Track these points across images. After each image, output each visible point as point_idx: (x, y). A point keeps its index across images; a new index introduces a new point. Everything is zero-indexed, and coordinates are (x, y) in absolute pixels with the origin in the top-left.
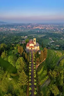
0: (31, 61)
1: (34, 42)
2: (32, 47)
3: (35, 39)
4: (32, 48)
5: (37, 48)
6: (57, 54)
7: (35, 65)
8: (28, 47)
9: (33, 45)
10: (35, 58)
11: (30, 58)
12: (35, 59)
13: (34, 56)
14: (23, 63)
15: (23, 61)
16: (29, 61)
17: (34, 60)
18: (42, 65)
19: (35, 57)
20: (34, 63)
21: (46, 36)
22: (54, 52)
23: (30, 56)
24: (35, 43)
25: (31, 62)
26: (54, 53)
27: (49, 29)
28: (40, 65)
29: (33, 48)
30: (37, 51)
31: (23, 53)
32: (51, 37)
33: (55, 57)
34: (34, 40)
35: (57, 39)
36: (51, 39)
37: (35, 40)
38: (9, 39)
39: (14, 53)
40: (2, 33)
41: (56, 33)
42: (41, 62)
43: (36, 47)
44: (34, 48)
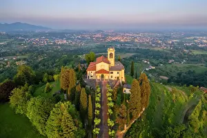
0: (99, 117)
1: (109, 59)
2: (103, 71)
3: (111, 51)
4: (102, 76)
5: (120, 75)
6: (174, 95)
7: (112, 128)
8: (90, 73)
9: (106, 67)
10: (111, 104)
11: (98, 105)
12: (112, 109)
13: (110, 99)
14: (71, 124)
15: (69, 116)
16: (94, 116)
17: (110, 111)
18: (138, 129)
19: (113, 101)
20: (111, 123)
21: (135, 56)
22: (165, 88)
23: (98, 99)
24: (112, 61)
25: (99, 121)
26: (167, 92)
27: (141, 41)
28: (129, 131)
29: (107, 77)
30: (118, 84)
31: (73, 90)
32: (147, 57)
33: (169, 105)
34: (109, 53)
35: (161, 63)
36: (146, 63)
37: (111, 55)
38: (50, 63)
39: (49, 90)
40: (37, 50)
41: (156, 49)
42: (132, 117)
43: (115, 73)
44: (111, 75)
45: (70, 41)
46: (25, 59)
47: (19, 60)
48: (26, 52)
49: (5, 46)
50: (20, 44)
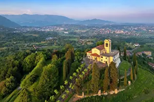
1: (105, 47)
5: (108, 60)
8: (88, 54)
9: (98, 52)
24: (107, 49)
45: (126, 31)
46: (92, 42)
47: (89, 42)
48: (94, 37)
49: (85, 33)
50: (93, 32)
